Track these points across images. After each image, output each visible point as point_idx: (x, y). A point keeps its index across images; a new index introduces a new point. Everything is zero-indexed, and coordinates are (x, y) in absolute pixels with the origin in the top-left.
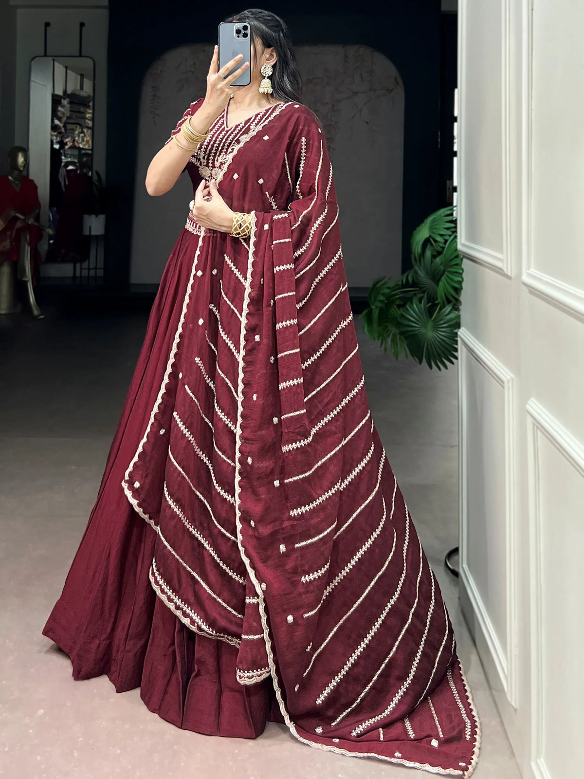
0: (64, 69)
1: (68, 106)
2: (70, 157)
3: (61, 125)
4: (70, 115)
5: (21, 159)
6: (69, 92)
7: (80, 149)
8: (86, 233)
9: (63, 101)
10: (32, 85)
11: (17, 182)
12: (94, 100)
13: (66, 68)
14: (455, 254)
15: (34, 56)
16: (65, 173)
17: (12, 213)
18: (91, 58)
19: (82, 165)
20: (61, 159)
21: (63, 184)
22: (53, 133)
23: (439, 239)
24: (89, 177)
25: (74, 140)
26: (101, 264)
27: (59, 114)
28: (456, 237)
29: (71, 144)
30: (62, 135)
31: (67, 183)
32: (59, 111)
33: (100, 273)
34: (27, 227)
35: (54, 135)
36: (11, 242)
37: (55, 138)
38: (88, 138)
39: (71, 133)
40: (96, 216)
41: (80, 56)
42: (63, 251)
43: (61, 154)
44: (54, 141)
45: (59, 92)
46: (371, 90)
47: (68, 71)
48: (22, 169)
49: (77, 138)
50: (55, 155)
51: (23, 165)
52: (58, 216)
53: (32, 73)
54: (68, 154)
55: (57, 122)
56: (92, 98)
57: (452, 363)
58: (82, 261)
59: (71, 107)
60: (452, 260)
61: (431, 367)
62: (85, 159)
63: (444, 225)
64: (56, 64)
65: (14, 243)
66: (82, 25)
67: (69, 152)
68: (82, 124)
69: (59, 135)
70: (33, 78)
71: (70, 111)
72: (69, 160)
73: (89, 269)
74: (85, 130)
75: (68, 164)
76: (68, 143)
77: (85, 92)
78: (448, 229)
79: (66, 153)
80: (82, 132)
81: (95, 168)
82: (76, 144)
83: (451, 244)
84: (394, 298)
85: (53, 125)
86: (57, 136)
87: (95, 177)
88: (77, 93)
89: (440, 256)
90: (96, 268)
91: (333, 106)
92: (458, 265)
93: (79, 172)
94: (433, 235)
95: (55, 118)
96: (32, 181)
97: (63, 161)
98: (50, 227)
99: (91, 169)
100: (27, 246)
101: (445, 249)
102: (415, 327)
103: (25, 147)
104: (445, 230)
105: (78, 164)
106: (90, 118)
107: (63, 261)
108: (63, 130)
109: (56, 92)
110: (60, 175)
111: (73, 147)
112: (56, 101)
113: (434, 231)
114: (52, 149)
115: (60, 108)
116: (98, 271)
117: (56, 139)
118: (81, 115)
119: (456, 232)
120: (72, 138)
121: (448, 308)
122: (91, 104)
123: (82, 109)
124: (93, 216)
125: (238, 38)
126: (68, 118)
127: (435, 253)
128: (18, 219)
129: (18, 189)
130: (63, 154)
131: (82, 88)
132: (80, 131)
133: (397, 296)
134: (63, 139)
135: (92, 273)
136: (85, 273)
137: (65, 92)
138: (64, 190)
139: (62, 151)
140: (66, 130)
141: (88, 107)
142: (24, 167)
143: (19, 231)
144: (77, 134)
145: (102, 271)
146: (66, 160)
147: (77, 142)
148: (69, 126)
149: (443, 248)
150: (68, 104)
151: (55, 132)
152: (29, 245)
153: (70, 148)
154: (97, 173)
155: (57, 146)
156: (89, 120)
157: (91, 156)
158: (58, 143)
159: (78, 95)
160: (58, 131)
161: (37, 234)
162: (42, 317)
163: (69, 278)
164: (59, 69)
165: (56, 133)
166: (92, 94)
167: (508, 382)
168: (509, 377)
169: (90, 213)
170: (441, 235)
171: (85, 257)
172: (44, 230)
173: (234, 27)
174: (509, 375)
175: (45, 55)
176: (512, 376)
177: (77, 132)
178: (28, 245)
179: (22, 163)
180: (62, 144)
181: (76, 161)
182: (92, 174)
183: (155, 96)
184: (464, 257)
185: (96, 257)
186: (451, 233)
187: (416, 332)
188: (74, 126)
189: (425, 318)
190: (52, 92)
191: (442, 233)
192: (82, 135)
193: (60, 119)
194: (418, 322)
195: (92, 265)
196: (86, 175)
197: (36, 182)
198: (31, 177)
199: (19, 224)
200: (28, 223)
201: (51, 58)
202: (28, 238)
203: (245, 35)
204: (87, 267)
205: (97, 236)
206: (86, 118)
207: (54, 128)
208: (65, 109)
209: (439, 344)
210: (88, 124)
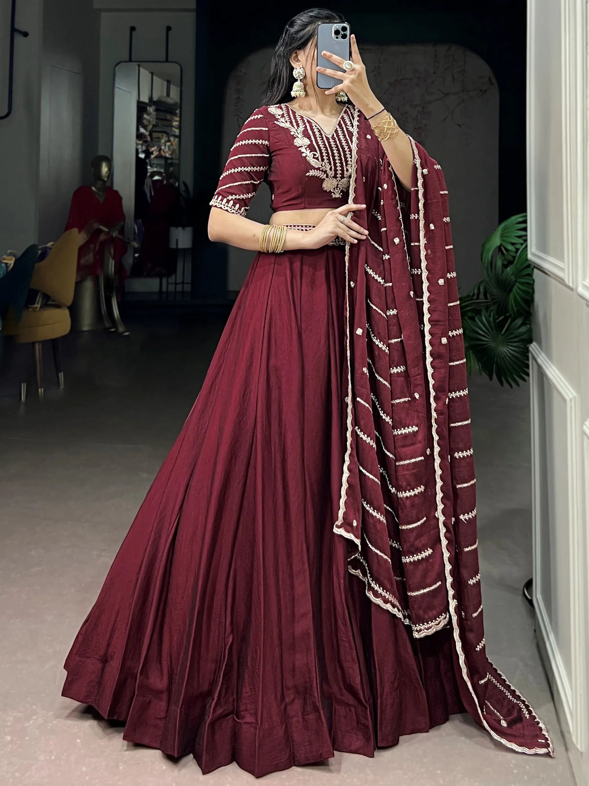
0: (150, 75)
1: (154, 113)
2: (156, 167)
3: (147, 134)
4: (156, 123)
5: (105, 169)
6: (155, 99)
7: (166, 158)
8: (173, 246)
9: (148, 108)
10: (117, 91)
11: (101, 193)
12: (181, 107)
13: (152, 74)
14: (525, 265)
15: (118, 61)
16: (151, 184)
17: (96, 226)
18: (179, 64)
19: (169, 175)
20: (147, 169)
21: (148, 195)
22: (138, 142)
23: (510, 247)
24: (176, 187)
25: (160, 150)
26: (188, 279)
27: (145, 122)
28: (526, 247)
29: (157, 153)
30: (147, 144)
31: (153, 194)
32: (145, 119)
33: (188, 288)
34: (112, 240)
35: (139, 144)
36: (94, 255)
37: (140, 147)
38: (175, 147)
39: (157, 142)
40: (184, 229)
41: (167, 61)
42: (149, 265)
43: (146, 164)
44: (140, 151)
45: (145, 99)
46: (463, 91)
47: (154, 77)
48: (106, 179)
49: (163, 147)
50: (141, 166)
51: (107, 175)
52: (143, 229)
53: (116, 79)
54: (154, 164)
55: (142, 130)
56: (179, 105)
57: (524, 380)
58: (168, 275)
59: (157, 115)
60: (523, 269)
61: (502, 384)
62: (171, 169)
63: (516, 233)
64: (141, 69)
65: (98, 257)
66: (169, 29)
67: (155, 161)
68: (169, 132)
69: (145, 144)
70: (117, 85)
71: (157, 119)
72: (155, 170)
73: (176, 284)
74: (172, 139)
75: (154, 174)
76: (154, 153)
77: (172, 99)
78: (519, 237)
79: (152, 162)
80: (169, 141)
81: (182, 179)
82: (162, 153)
83: (522, 253)
84: (465, 309)
85: (138, 133)
86: (142, 145)
87: (182, 188)
88: (163, 100)
89: (512, 266)
90: (183, 283)
91: (423, 108)
92: (530, 275)
93: (165, 182)
94: (504, 243)
95: (140, 126)
96: (116, 192)
97: (149, 171)
98: (135, 240)
99: (177, 179)
100: (111, 260)
101: (516, 259)
102: (484, 341)
103: (110, 157)
104: (518, 239)
105: (164, 175)
106: (177, 126)
107: (149, 275)
108: (149, 139)
109: (142, 99)
110: (145, 186)
111: (159, 157)
112: (141, 108)
113: (506, 239)
114: (138, 158)
115: (145, 116)
116: (185, 285)
117: (142, 148)
118: (167, 123)
119: (526, 241)
120: (158, 147)
121: (519, 321)
122: (178, 111)
123: (169, 117)
124: (180, 229)
125: (337, 39)
126: (154, 126)
127: (506, 263)
128: (101, 231)
129: (101, 200)
130: (149, 164)
131: (168, 95)
132: (167, 139)
133: (468, 308)
134: (149, 148)
135: (179, 288)
136: (171, 288)
137: (151, 99)
138: (150, 201)
139: (147, 161)
140: (151, 138)
141: (175, 114)
142: (108, 177)
143: (103, 244)
144: (163, 143)
145: (190, 286)
146: (152, 170)
147: (163, 151)
148: (155, 135)
149: (514, 257)
150: (154, 111)
151: (140, 140)
152: (114, 258)
153: (156, 157)
154: (185, 185)
155: (142, 156)
156: (176, 128)
157: (179, 165)
158: (143, 152)
159: (164, 102)
160: (143, 140)
161: (121, 248)
162: (127, 334)
163: (154, 293)
164: (145, 74)
165: (141, 142)
166: (179, 102)
167: (571, 400)
168: (571, 396)
169: (177, 226)
170: (513, 244)
171: (171, 270)
172: (129, 243)
173: (333, 28)
174: (572, 393)
175: (130, 61)
176: (575, 394)
177: (163, 141)
178: (112, 258)
179: (106, 173)
180: (148, 153)
181: (162, 171)
182: (179, 184)
183: (238, 98)
184: (535, 267)
185: (184, 271)
186: (522, 242)
187: (486, 346)
188: (160, 135)
189: (494, 331)
190: (137, 99)
191: (513, 241)
192: (168, 144)
193: (145, 127)
194: (487, 336)
195: (179, 280)
196: (172, 185)
197: (121, 193)
198: (115, 188)
199: (102, 237)
200: (112, 235)
201: (136, 63)
202: (112, 251)
203: (344, 37)
204: (174, 282)
205: (185, 250)
206: (173, 126)
207: (139, 136)
208: (151, 116)
209: (509, 360)
210: (175, 132)
